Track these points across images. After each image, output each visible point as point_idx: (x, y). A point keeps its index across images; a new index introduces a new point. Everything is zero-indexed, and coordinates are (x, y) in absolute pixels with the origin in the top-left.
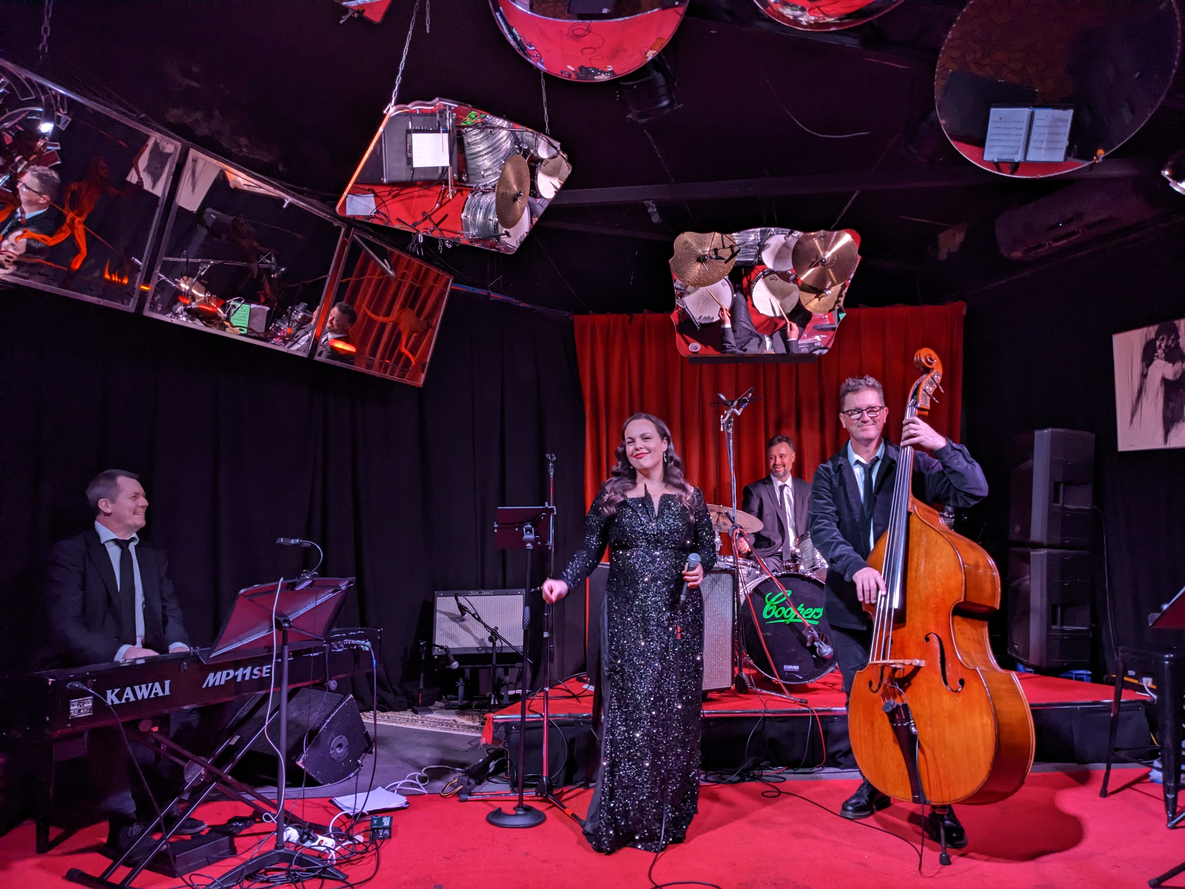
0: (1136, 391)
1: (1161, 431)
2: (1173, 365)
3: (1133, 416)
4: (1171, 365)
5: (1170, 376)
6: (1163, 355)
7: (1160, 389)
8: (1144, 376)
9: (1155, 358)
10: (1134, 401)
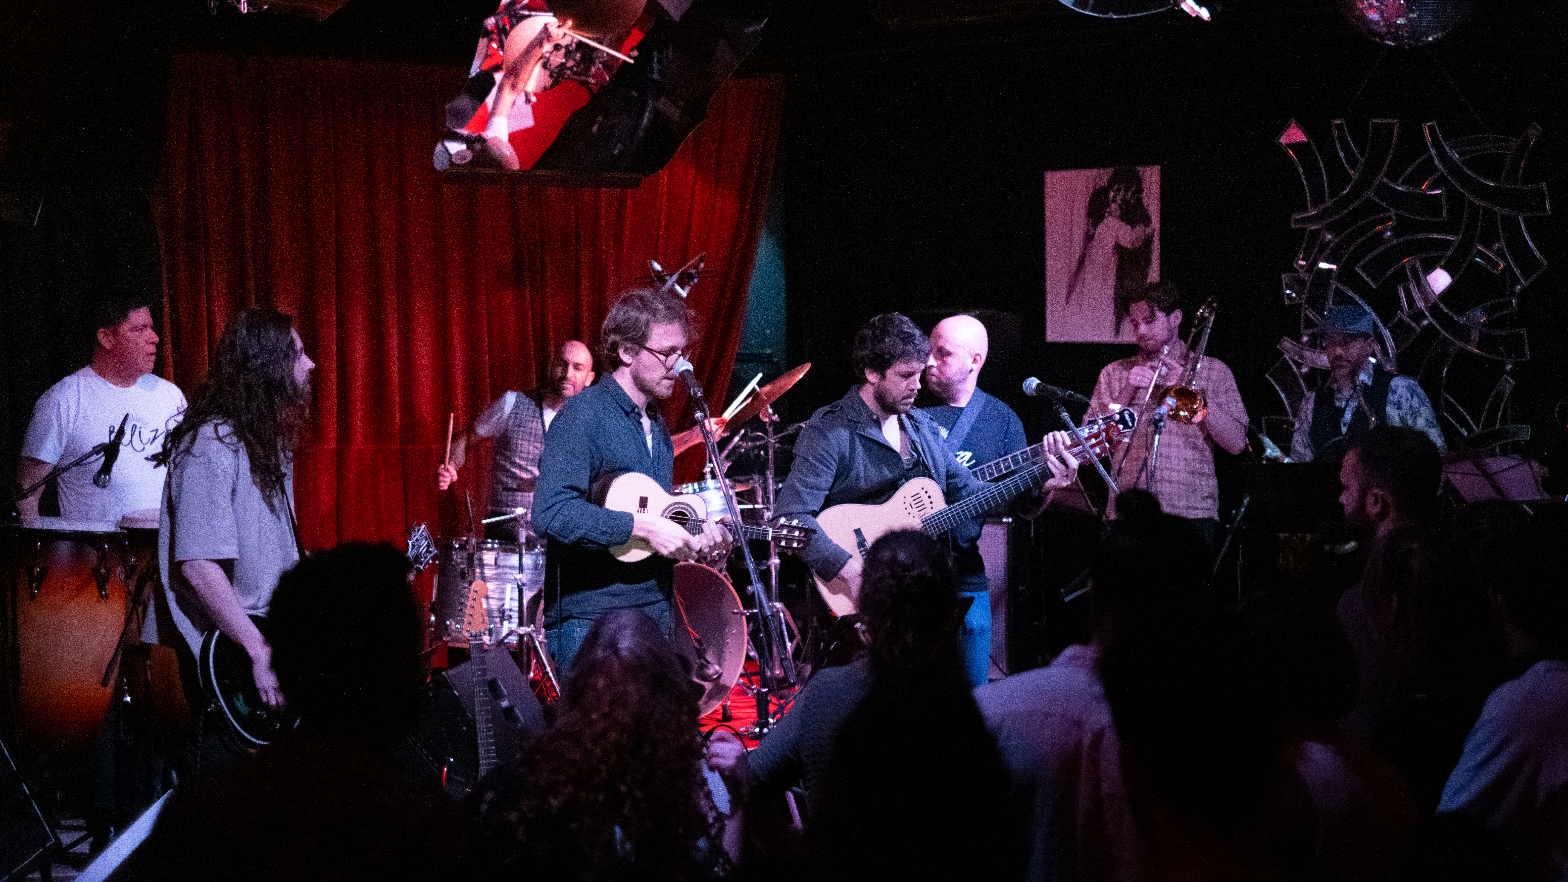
0: (1077, 257)
1: (1109, 318)
2: (1132, 228)
3: (1069, 293)
4: (1128, 227)
5: (1127, 243)
6: (1118, 213)
7: (1113, 259)
8: (1089, 238)
9: (1107, 215)
10: (1073, 272)
